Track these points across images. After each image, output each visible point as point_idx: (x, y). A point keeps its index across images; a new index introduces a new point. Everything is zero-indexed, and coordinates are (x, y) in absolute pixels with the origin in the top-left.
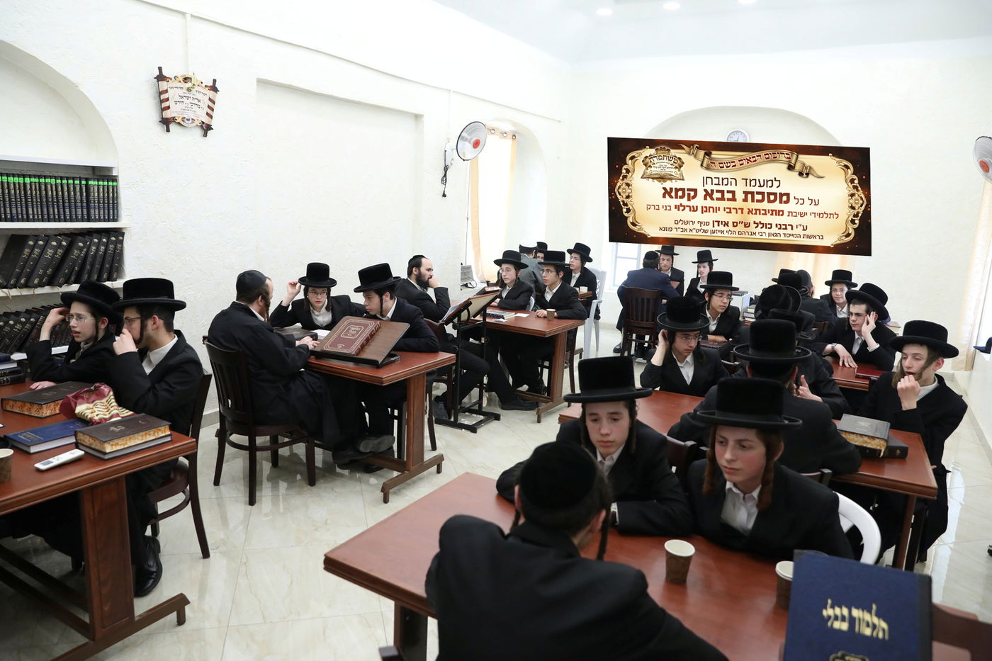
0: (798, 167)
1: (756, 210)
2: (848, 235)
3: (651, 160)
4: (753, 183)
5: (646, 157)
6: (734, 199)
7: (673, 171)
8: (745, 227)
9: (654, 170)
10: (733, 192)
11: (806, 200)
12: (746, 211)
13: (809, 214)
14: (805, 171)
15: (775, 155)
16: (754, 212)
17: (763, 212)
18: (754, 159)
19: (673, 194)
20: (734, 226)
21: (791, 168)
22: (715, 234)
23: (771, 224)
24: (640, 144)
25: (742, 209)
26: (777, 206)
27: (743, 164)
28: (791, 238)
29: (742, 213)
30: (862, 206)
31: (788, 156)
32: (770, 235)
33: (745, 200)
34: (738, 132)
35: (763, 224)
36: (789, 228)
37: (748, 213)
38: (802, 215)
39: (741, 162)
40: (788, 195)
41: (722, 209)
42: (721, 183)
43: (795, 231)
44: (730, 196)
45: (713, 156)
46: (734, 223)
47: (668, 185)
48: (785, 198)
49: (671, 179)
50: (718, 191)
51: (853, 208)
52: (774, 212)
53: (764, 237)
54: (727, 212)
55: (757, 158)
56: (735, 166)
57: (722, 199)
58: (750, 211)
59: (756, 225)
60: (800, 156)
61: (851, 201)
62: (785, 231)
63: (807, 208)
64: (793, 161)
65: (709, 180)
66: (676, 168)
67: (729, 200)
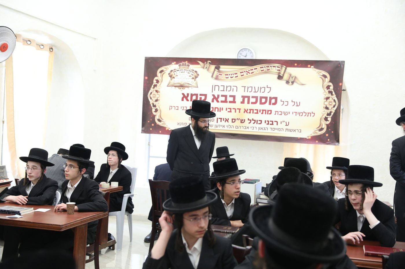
0: (286, 77)
1: (250, 110)
2: (322, 129)
3: (175, 73)
4: (250, 89)
5: (171, 71)
6: (234, 102)
7: (191, 81)
8: (241, 123)
9: (176, 81)
10: (234, 97)
11: (290, 102)
12: (242, 111)
13: (291, 113)
14: (291, 80)
15: (269, 68)
16: (249, 111)
17: (256, 111)
18: (252, 71)
19: (189, 98)
20: (232, 122)
21: (280, 77)
22: (218, 128)
23: (261, 121)
24: (168, 61)
25: (240, 109)
26: (267, 107)
27: (243, 75)
28: (276, 131)
29: (240, 112)
30: (334, 107)
31: (279, 69)
32: (259, 128)
33: (243, 102)
34: (245, 49)
35: (255, 120)
36: (275, 123)
37: (244, 112)
38: (286, 114)
39: (242, 74)
40: (276, 99)
41: (224, 109)
42: (225, 89)
43: (280, 126)
44: (231, 99)
45: (221, 69)
46: (232, 119)
47: (186, 91)
48: (273, 101)
49: (188, 87)
50: (222, 96)
51: (327, 108)
52: (264, 112)
53: (255, 130)
54: (228, 112)
55: (254, 70)
56: (237, 77)
57: (226, 101)
58: (246, 111)
59: (249, 121)
60: (288, 69)
61: (326, 103)
62: (272, 126)
63: (291, 108)
64: (282, 73)
65: (217, 88)
66: (193, 78)
67: (230, 102)
